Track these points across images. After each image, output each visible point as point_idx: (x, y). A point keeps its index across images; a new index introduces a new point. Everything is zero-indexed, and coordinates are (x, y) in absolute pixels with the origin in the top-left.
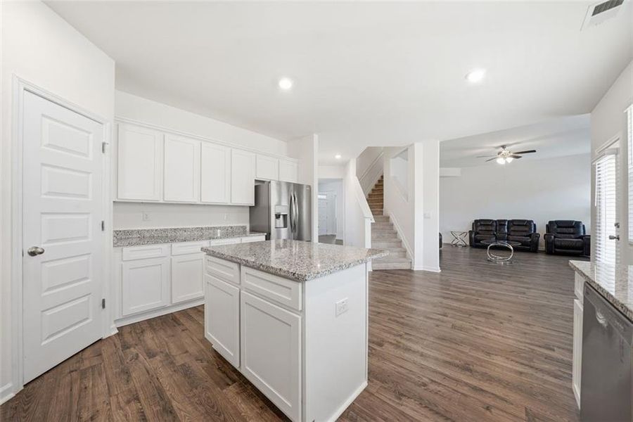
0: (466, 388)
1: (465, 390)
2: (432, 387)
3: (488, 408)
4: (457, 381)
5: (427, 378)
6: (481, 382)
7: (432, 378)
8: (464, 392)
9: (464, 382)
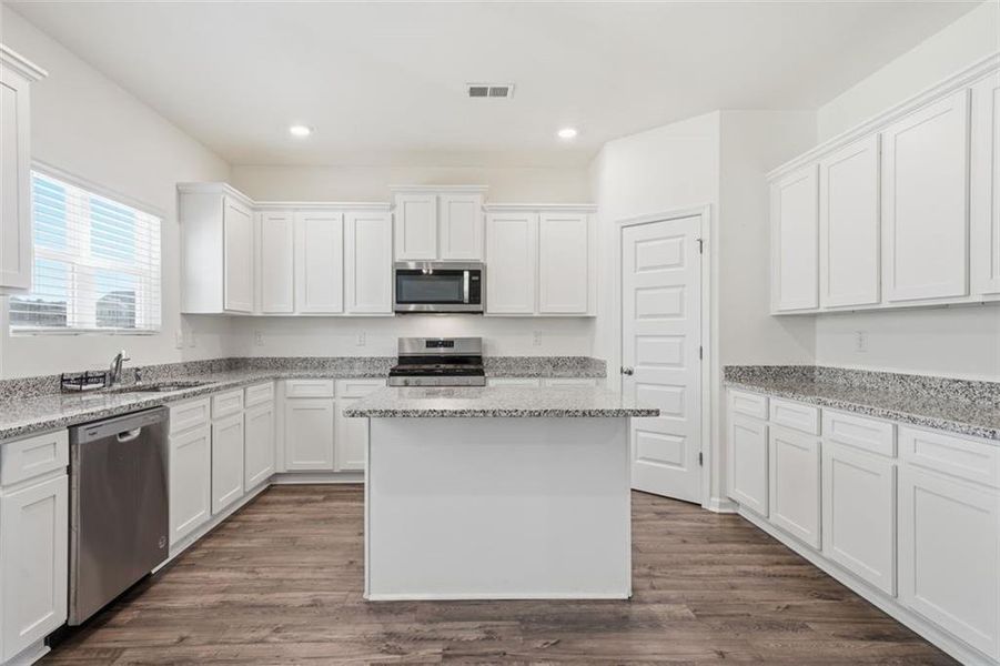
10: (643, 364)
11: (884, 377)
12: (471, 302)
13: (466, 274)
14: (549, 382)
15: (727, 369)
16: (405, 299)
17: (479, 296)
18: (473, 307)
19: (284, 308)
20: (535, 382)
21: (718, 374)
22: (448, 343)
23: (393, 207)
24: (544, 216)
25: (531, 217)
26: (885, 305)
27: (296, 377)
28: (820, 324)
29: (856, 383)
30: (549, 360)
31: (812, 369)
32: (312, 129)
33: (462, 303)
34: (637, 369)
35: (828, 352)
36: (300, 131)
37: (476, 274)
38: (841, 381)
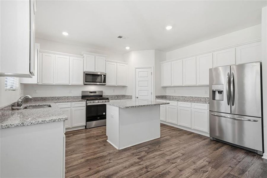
0: (101, 169)
1: (100, 168)
2: (108, 161)
3: (90, 169)
4: (105, 169)
5: (112, 162)
6: (99, 176)
7: (111, 163)
8: (100, 167)
9: (103, 171)
10: (140, 96)
11: (179, 97)
12: (103, 82)
13: (103, 76)
14: (122, 100)
15: (156, 96)
16: (87, 81)
17: (105, 81)
18: (104, 84)
19: (51, 82)
20: (119, 101)
21: (155, 97)
22: (95, 92)
23: (83, 57)
24: (118, 64)
25: (115, 64)
26: (183, 86)
27: (59, 102)
28: (167, 89)
29: (175, 98)
30: (116, 96)
31: (166, 96)
32: (69, 34)
33: (101, 82)
34: (139, 97)
35: (168, 93)
36: (65, 34)
37: (105, 76)
38: (172, 97)
